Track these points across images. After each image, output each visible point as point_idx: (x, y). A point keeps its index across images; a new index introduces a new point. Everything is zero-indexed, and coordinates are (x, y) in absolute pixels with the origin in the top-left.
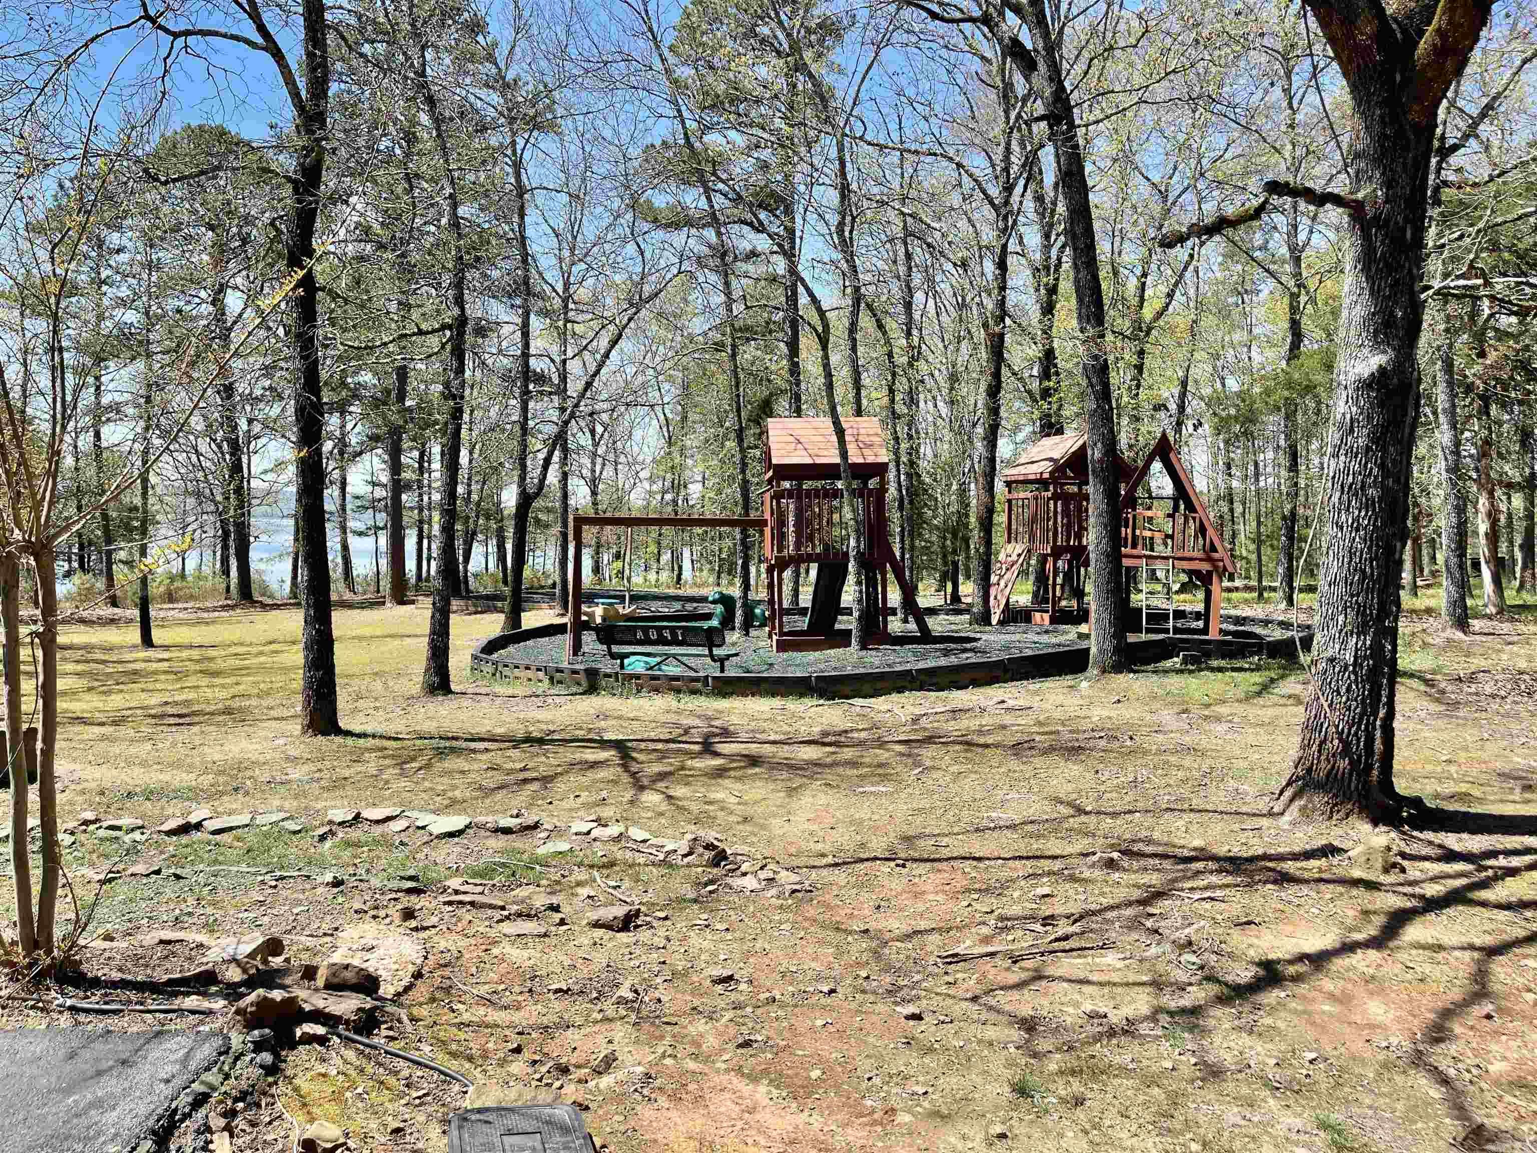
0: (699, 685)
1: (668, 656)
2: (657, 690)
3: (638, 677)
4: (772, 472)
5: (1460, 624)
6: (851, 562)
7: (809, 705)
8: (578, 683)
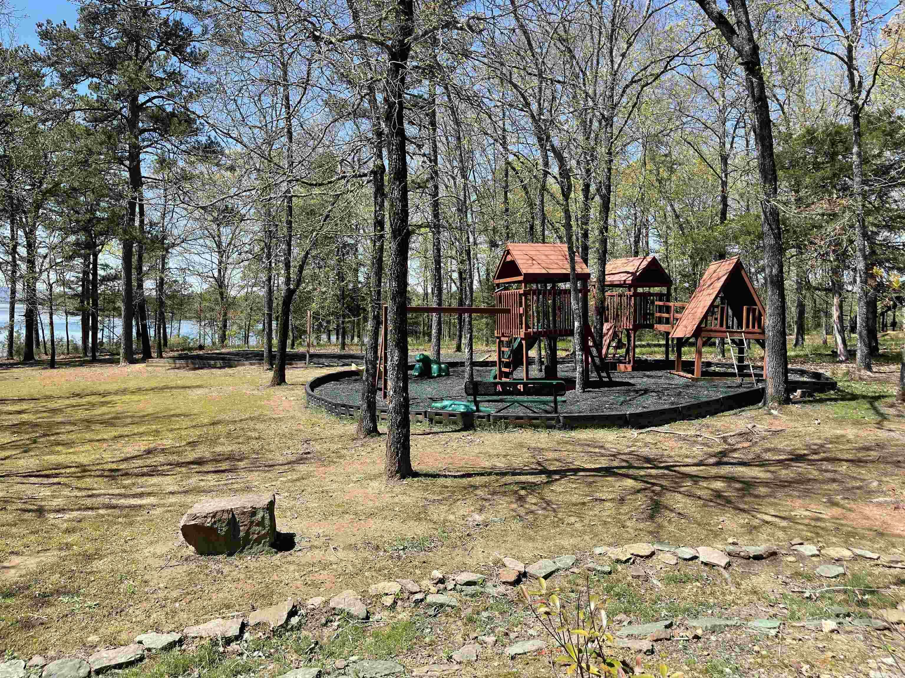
0: (553, 422)
1: (514, 402)
2: (521, 426)
3: (506, 418)
4: (521, 278)
5: (868, 367)
6: (577, 336)
7: (634, 433)
8: (455, 423)
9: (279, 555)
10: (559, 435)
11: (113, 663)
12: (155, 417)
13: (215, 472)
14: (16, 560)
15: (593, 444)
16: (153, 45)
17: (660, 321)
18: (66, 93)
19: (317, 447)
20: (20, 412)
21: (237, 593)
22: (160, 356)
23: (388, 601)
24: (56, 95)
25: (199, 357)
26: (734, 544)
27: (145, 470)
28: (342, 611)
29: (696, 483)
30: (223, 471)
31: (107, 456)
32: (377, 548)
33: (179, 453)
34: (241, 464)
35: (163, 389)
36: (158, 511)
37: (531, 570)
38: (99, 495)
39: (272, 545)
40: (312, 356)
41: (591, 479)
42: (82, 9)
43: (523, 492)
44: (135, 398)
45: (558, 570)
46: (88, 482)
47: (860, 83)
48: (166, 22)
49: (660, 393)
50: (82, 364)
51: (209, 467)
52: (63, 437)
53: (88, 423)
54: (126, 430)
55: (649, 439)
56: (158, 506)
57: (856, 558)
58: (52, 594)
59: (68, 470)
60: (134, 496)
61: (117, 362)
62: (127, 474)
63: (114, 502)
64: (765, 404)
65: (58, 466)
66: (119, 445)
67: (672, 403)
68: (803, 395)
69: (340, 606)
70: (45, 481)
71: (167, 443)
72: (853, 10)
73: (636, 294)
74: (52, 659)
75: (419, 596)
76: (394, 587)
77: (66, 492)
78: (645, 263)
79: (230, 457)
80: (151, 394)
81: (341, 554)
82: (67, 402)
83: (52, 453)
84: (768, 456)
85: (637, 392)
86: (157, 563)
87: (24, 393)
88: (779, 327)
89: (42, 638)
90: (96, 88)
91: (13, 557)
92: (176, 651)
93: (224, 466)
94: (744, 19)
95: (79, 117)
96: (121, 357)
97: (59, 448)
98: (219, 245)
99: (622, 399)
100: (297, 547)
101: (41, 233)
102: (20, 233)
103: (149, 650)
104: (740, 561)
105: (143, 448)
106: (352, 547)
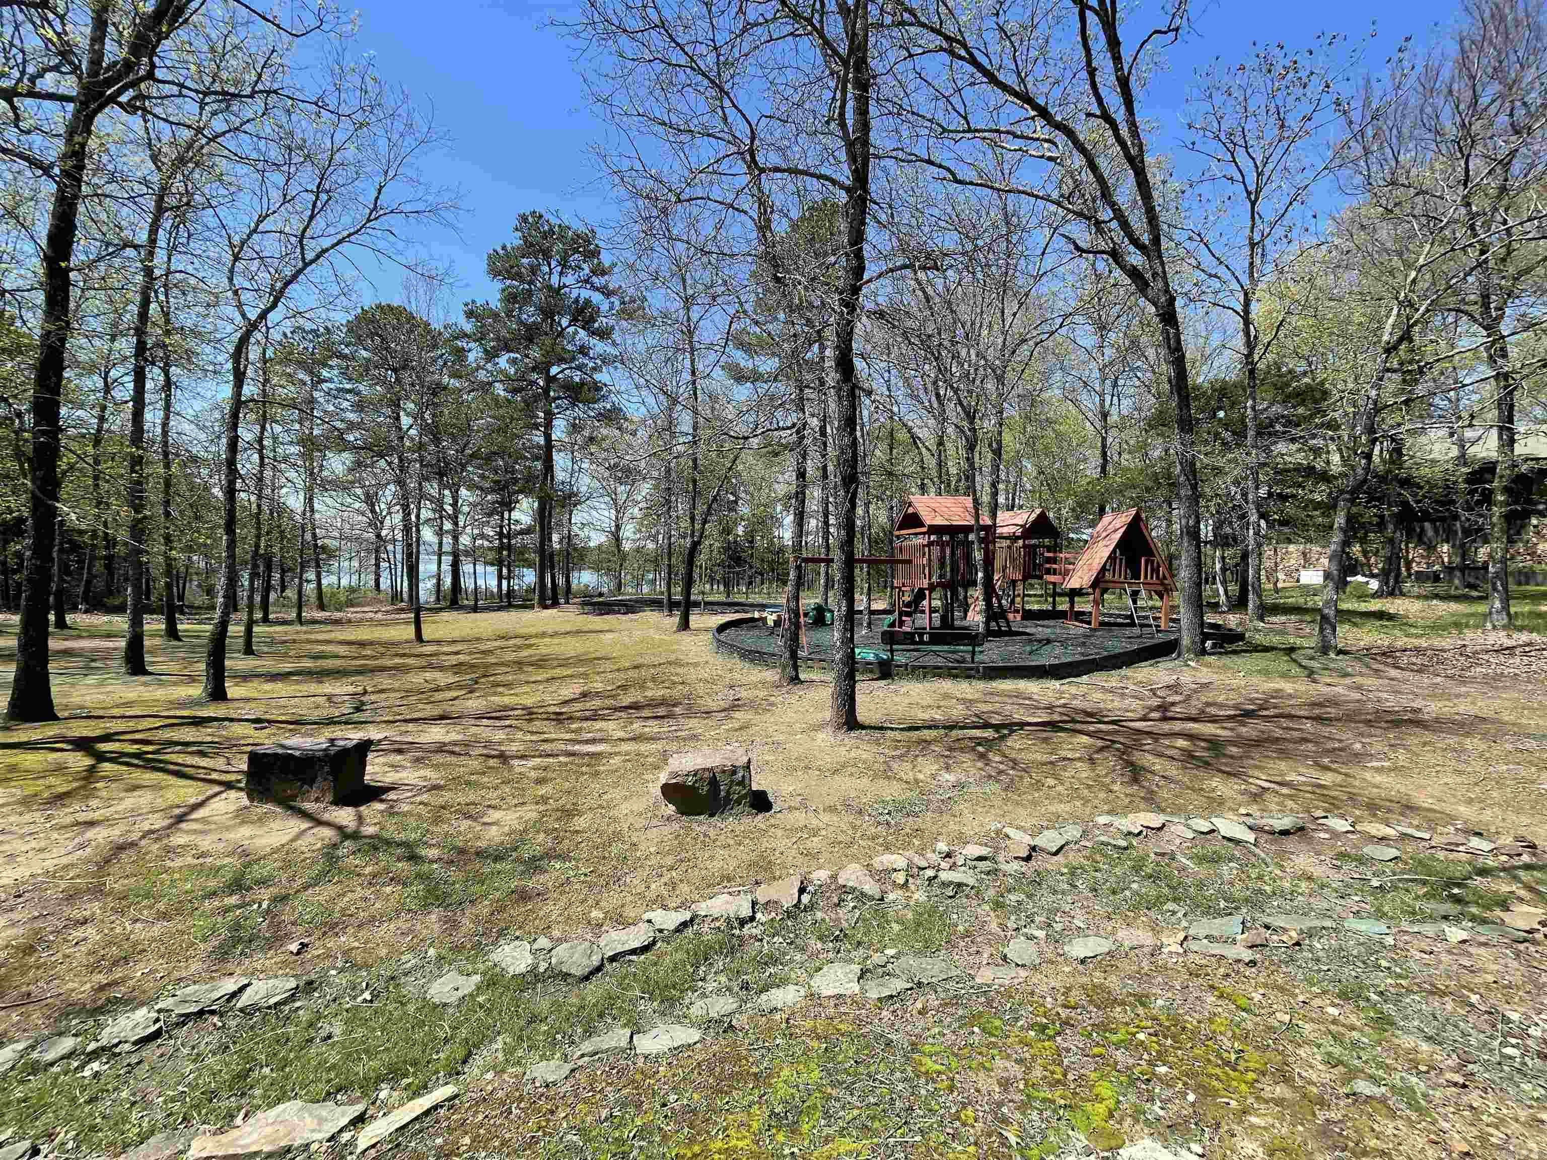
0: (973, 673)
1: (926, 651)
3: (924, 667)
4: (924, 529)
5: (1261, 618)
6: (980, 587)
7: (1055, 684)
8: (871, 671)
9: (760, 816)
10: (980, 685)
11: (627, 947)
12: (580, 660)
13: (656, 717)
14: (495, 815)
15: (1019, 695)
16: (565, 322)
17: (1048, 572)
18: (489, 366)
19: (744, 694)
20: (457, 653)
21: (733, 863)
22: (567, 602)
23: (900, 878)
24: (479, 368)
25: (600, 603)
26: (1248, 815)
27: (587, 713)
28: (854, 889)
29: (1156, 740)
30: (663, 717)
31: (549, 699)
32: (860, 812)
33: (613, 697)
34: (678, 710)
35: (578, 632)
36: (616, 761)
37: (1039, 841)
38: (553, 741)
39: (753, 806)
40: (706, 604)
41: (1045, 735)
42: (503, 290)
43: (980, 749)
44: (556, 641)
45: (1067, 843)
46: (537, 725)
47: (1256, 337)
48: (577, 301)
49: (1063, 643)
50: (500, 609)
51: (646, 713)
52: (500, 678)
53: (520, 664)
54: (558, 672)
55: (1073, 690)
56: (616, 754)
57: (1404, 836)
58: (541, 858)
59: (516, 713)
60: (587, 742)
61: (532, 607)
62: (570, 718)
63: (569, 748)
64: (1179, 655)
65: (506, 708)
66: (554, 688)
67: (1082, 654)
68: (1214, 646)
69: (850, 884)
70: (498, 723)
71: (599, 686)
72: (1251, 264)
73: (1025, 546)
74: (560, 941)
75: (930, 873)
76: (900, 861)
77: (520, 735)
78: (1034, 516)
79: (663, 702)
80: (569, 638)
81: (826, 818)
82: (497, 644)
83: (495, 694)
84: (1212, 710)
85: (1040, 641)
86: (640, 823)
87: (456, 635)
88: (1195, 578)
89: (541, 913)
90: (513, 362)
91: (491, 811)
92: (689, 932)
93: (661, 711)
94: (1160, 270)
95: (500, 390)
96: (536, 602)
97: (500, 689)
98: (615, 501)
99: (1028, 648)
100: (776, 808)
101: (463, 492)
102: (447, 492)
103: (661, 931)
104: (1266, 836)
105: (578, 691)
106: (832, 809)
